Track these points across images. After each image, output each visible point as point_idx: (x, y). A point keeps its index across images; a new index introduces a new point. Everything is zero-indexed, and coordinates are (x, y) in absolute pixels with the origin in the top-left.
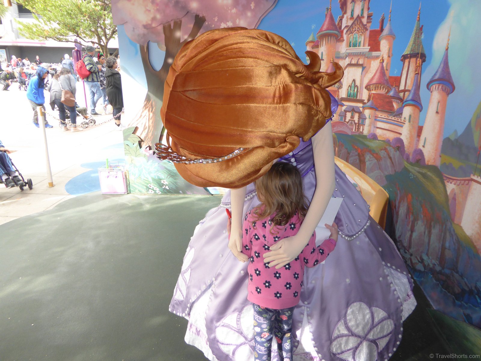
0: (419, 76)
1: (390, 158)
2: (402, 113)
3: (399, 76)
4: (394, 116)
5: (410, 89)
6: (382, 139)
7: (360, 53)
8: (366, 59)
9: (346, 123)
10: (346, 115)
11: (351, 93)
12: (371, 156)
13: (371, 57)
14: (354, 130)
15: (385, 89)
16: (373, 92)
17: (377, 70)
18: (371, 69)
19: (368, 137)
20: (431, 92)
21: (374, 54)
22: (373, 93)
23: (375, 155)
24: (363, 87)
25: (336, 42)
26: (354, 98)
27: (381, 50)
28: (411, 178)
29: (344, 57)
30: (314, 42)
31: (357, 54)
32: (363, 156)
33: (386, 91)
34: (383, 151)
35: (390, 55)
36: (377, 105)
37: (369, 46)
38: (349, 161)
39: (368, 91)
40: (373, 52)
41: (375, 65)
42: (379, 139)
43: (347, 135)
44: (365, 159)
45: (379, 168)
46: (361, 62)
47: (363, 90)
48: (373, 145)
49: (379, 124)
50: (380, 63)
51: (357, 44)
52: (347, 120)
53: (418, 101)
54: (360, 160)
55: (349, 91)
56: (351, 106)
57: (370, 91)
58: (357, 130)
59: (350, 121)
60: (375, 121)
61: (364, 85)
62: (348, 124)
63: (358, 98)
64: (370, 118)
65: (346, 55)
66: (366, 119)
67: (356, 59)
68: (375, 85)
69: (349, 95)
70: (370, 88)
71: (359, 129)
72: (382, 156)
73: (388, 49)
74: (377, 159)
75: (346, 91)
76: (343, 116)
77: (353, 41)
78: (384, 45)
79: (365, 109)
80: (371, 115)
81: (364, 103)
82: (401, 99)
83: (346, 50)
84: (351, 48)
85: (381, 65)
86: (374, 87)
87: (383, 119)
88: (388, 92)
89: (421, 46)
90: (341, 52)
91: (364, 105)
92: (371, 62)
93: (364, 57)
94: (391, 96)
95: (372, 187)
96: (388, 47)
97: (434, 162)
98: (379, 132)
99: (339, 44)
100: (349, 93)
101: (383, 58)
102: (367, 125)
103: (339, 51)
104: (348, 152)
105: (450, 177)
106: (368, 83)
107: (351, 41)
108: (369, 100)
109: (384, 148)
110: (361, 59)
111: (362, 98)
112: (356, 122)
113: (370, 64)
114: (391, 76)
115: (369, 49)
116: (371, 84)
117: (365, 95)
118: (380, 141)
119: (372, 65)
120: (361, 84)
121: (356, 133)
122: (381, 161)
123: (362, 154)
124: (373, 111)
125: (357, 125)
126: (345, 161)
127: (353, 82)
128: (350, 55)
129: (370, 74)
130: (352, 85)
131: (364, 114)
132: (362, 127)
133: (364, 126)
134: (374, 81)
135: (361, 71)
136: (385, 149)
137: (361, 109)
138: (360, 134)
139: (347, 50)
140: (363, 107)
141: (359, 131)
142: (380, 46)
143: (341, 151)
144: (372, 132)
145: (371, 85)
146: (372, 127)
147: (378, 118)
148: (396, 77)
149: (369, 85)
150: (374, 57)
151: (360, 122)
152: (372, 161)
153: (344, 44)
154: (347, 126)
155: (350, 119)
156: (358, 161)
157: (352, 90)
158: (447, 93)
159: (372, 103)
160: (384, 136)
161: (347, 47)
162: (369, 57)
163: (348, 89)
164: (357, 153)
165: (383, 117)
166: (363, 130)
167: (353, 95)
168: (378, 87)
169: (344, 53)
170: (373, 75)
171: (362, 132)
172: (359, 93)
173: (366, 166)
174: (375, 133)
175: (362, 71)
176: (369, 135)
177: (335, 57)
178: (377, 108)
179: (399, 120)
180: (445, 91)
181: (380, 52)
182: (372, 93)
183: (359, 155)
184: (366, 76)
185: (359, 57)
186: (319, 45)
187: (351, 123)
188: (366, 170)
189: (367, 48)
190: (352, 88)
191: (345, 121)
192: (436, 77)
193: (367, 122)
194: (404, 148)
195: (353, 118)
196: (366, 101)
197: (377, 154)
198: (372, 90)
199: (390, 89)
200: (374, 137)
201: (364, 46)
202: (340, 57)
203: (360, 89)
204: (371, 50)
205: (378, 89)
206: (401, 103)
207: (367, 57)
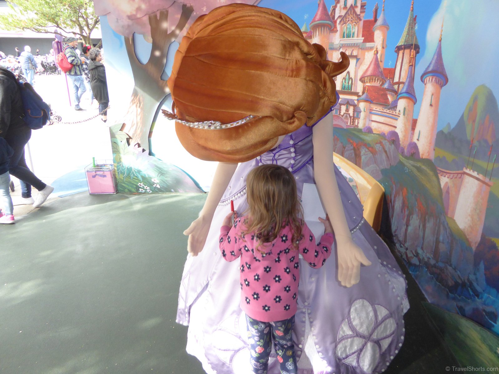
0: (413, 68)
1: (386, 152)
2: (397, 106)
3: (394, 68)
4: (389, 109)
5: (404, 81)
6: (377, 133)
7: (354, 44)
8: (360, 50)
9: (341, 116)
10: (341, 108)
11: (346, 86)
12: (367, 150)
13: (365, 48)
14: (349, 124)
15: (380, 81)
16: (368, 84)
17: (371, 62)
18: (365, 61)
19: (363, 130)
20: (425, 84)
21: (368, 45)
22: (368, 86)
23: (370, 149)
24: (357, 79)
25: (330, 33)
26: (349, 91)
27: (375, 41)
28: (406, 172)
29: (338, 49)
30: (307, 33)
31: (351, 45)
32: (359, 149)
33: (381, 83)
34: (378, 144)
35: (384, 46)
36: (372, 98)
37: (363, 37)
38: (345, 155)
39: (362, 83)
40: (367, 43)
41: (369, 57)
42: (374, 132)
43: (342, 129)
44: (360, 153)
45: (375, 162)
46: (355, 53)
47: (357, 82)
48: (368, 138)
49: (374, 118)
50: (374, 54)
51: (351, 35)
52: (342, 114)
53: (413, 94)
54: (356, 155)
55: (344, 83)
56: (345, 99)
57: (365, 83)
58: (352, 123)
59: (345, 115)
60: (370, 114)
61: (359, 77)
62: (343, 118)
63: (352, 91)
64: (365, 111)
65: (340, 46)
66: (361, 112)
67: (350, 51)
68: (370, 77)
69: (343, 87)
70: (365, 81)
71: (354, 122)
72: (377, 150)
73: (382, 40)
74: (372, 153)
75: (341, 83)
76: (338, 109)
77: (346, 31)
78: (378, 35)
79: (360, 102)
80: (366, 108)
81: (359, 96)
82: (396, 91)
83: (339, 41)
84: (345, 39)
85: (375, 56)
86: (368, 79)
87: (377, 112)
88: (383, 84)
89: (415, 36)
90: (335, 43)
91: (359, 98)
92: (365, 53)
93: (358, 48)
94: (385, 89)
95: (368, 182)
96: (382, 38)
97: (429, 155)
98: (374, 126)
99: (332, 34)
100: (344, 85)
101: (377, 50)
102: (362, 118)
103: (333, 42)
104: (343, 146)
105: (443, 170)
106: (362, 75)
107: (345, 31)
108: (363, 93)
109: (379, 141)
110: (356, 51)
111: (356, 90)
112: (351, 115)
113: (364, 55)
114: (385, 67)
115: (363, 40)
116: (365, 76)
117: (359, 87)
118: (375, 135)
119: (366, 57)
120: (355, 76)
121: (351, 126)
122: (376, 154)
123: (357, 148)
124: (368, 104)
125: (352, 118)
126: (341, 155)
127: (348, 74)
128: (344, 46)
129: (365, 65)
130: (347, 77)
131: (358, 107)
132: (357, 121)
133: (359, 119)
134: (369, 73)
135: (355, 63)
136: (381, 143)
137: (356, 102)
138: (355, 127)
139: (341, 41)
140: (358, 100)
141: (354, 125)
142: (374, 37)
143: (336, 145)
144: (367, 125)
145: (365, 78)
146: (367, 120)
147: (373, 111)
148: (390, 69)
149: (363, 77)
150: (369, 48)
151: (355, 115)
152: (367, 155)
153: (338, 35)
154: (342, 119)
155: (345, 112)
156: (353, 155)
157: (346, 82)
158: (440, 85)
159: (367, 95)
160: (380, 129)
161: (341, 38)
162: (363, 48)
163: (342, 82)
164: (352, 147)
165: (378, 110)
166: (358, 123)
167: (347, 87)
168: (372, 79)
169: (338, 44)
170: (367, 67)
171: (357, 125)
172: (353, 86)
173: (362, 161)
174: (370, 126)
175: (357, 62)
176: (364, 129)
177: (329, 48)
178: (372, 101)
179: (394, 113)
180: (438, 83)
181: (374, 43)
182: (366, 86)
183: (354, 149)
184: (360, 68)
185: (353, 48)
186: (312, 36)
187: (346, 116)
188: (362, 165)
189: (361, 39)
190: (346, 81)
191: (340, 114)
192: (430, 69)
193: (362, 115)
194: (399, 141)
195: (348, 112)
196: (360, 94)
197: (372, 148)
198: (367, 82)
199: (385, 81)
200: (369, 130)
201: (358, 36)
202: (334, 48)
203: (354, 82)
204: (365, 41)
205: (372, 81)
206: (396, 95)
207: (361, 49)
